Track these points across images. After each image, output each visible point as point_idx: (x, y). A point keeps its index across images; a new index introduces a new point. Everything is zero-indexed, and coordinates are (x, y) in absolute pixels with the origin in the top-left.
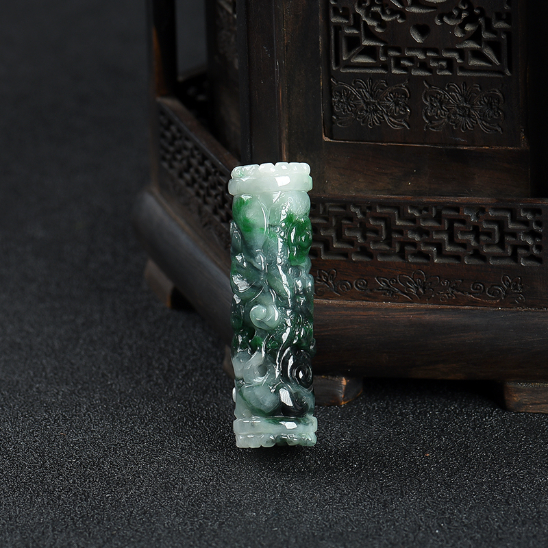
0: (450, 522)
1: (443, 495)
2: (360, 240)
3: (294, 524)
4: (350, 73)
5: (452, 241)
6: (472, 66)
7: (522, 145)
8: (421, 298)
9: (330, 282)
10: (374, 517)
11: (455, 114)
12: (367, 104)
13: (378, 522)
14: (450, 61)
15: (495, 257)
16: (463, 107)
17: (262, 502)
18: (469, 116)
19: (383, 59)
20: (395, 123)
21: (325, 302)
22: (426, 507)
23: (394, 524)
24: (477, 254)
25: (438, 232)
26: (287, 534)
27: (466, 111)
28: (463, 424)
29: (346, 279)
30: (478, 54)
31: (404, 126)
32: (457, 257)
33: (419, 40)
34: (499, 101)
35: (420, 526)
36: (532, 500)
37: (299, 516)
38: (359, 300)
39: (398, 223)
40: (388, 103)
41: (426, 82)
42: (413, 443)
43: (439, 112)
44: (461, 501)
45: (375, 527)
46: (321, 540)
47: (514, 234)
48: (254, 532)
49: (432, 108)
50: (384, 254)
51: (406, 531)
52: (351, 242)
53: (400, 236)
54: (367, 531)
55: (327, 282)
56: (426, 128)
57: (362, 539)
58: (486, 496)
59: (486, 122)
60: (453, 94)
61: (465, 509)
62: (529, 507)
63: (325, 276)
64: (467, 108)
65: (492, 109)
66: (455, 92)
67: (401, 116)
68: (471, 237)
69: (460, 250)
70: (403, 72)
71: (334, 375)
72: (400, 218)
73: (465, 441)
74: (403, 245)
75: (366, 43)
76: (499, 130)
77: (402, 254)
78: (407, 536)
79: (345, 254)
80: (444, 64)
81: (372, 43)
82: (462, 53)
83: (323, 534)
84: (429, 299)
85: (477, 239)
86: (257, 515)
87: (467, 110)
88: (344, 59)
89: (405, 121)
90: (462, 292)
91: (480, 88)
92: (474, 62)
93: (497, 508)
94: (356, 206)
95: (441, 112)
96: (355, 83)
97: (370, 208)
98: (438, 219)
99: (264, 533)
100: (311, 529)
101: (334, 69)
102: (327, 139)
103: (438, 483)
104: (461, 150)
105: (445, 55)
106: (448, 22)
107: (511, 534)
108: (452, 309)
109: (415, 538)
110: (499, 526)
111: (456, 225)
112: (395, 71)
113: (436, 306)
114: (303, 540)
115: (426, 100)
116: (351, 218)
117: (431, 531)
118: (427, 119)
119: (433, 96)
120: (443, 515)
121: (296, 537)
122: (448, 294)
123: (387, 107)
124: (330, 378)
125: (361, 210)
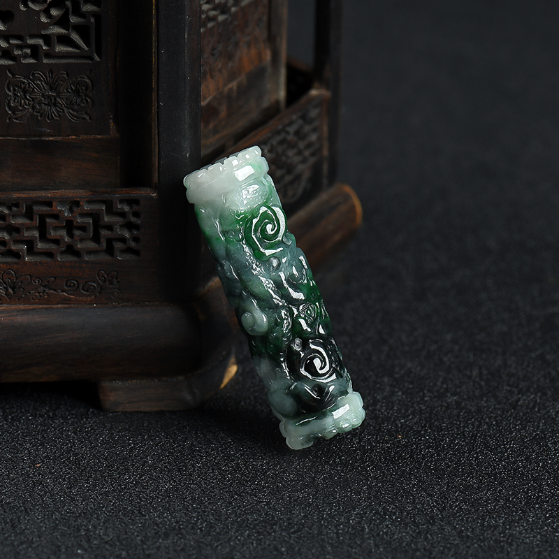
0: (89, 540)
1: (70, 510)
5: (43, 237)
6: (59, 52)
7: (111, 133)
8: (11, 299)
11: (40, 103)
13: (13, 546)
15: (90, 252)
16: (49, 96)
18: (55, 105)
22: (57, 525)
24: (70, 250)
25: (28, 229)
27: (51, 100)
28: (62, 428)
30: (64, 40)
32: (50, 254)
34: (87, 88)
35: (59, 547)
36: (165, 509)
41: (9, 71)
42: (17, 453)
44: (92, 516)
47: (109, 227)
49: (15, 98)
56: (9, 119)
58: (115, 508)
59: (72, 110)
60: (39, 82)
61: (99, 524)
62: (165, 517)
64: (53, 96)
65: (79, 96)
66: (40, 80)
68: (63, 233)
69: (53, 247)
73: (71, 447)
76: (88, 118)
80: (28, 51)
82: (47, 39)
84: (19, 299)
85: (70, 234)
87: (53, 98)
90: (55, 290)
91: (67, 75)
92: (60, 49)
93: (133, 520)
95: (25, 102)
98: (29, 214)
103: (61, 496)
104: (46, 141)
105: (30, 42)
106: (33, 7)
107: (158, 548)
108: (45, 309)
110: (141, 541)
111: (48, 220)
113: (27, 306)
118: (10, 110)
119: (16, 86)
120: (78, 532)
122: (39, 293)
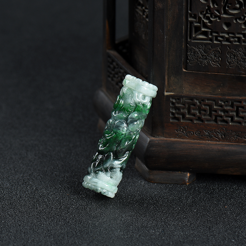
2: (198, 114)
3: (171, 236)
4: (196, 42)
9: (184, 132)
10: (205, 234)
12: (203, 56)
14: (239, 39)
17: (156, 226)
19: (210, 37)
20: (214, 64)
21: (182, 140)
23: (214, 237)
26: (168, 240)
29: (191, 130)
31: (218, 65)
33: (226, 29)
37: (173, 233)
38: (196, 140)
39: (215, 107)
40: (212, 56)
43: (233, 60)
45: (206, 238)
46: (184, 243)
48: (154, 239)
50: (208, 120)
51: (220, 240)
52: (194, 115)
53: (215, 113)
54: (203, 240)
55: (183, 132)
57: (201, 243)
63: (182, 129)
67: (217, 61)
70: (219, 43)
71: (184, 172)
72: (216, 105)
74: (216, 116)
75: (203, 29)
77: (216, 120)
78: (220, 242)
79: (191, 120)
81: (206, 30)
83: (184, 241)
86: (155, 232)
88: (194, 36)
89: (219, 64)
94: (197, 100)
96: (198, 46)
97: (203, 100)
99: (158, 240)
100: (179, 239)
101: (189, 40)
102: (184, 70)
109: (224, 243)
112: (215, 42)
114: (176, 243)
115: (228, 55)
116: (194, 104)
117: (230, 240)
121: (173, 242)
123: (211, 57)
124: (182, 173)
125: (199, 101)
